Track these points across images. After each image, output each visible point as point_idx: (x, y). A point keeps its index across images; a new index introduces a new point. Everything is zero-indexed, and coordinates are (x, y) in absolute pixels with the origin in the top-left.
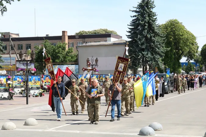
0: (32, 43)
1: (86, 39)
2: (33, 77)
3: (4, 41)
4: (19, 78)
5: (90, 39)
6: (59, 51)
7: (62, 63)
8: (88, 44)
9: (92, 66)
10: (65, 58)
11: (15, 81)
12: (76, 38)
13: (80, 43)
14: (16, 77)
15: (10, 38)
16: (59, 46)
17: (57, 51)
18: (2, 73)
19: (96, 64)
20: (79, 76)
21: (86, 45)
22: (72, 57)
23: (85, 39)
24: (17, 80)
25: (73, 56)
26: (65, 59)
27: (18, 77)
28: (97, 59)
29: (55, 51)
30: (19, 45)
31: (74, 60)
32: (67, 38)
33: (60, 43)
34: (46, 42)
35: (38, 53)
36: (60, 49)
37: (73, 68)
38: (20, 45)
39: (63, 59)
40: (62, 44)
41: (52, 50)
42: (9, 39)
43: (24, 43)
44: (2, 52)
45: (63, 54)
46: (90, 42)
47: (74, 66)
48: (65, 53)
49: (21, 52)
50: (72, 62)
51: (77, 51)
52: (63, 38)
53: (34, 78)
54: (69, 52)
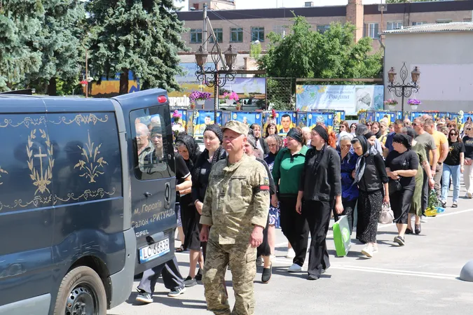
0: (269, 25)
1: (414, 15)
2: (242, 115)
3: (186, 20)
4: (209, 117)
5: (423, 14)
6: (333, 48)
7: (339, 80)
8: (412, 29)
9: (403, 90)
10: (347, 65)
11: (198, 125)
12: (380, 13)
13: (395, 24)
14: (202, 115)
15: (204, 10)
16: (332, 33)
17: (326, 47)
18: (179, 104)
19: (413, 84)
20: (378, 115)
21: (406, 30)
22: (367, 64)
23: (411, 14)
24: (204, 122)
25: (373, 60)
26: (350, 69)
27: (208, 114)
28: (416, 69)
29: (321, 48)
30: (233, 29)
31: (374, 70)
32: (360, 11)
33: (336, 26)
34: (297, 22)
35: (277, 52)
36: (337, 41)
37: (368, 94)
38: (235, 29)
39: (342, 69)
40: (340, 29)
41: (314, 46)
42: (203, 13)
43: (247, 25)
44: (182, 47)
45: (343, 56)
46: (425, 22)
47: (372, 87)
48: (349, 52)
49: (200, 50)
50: (370, 78)
51: (382, 46)
52: (349, 11)
53: (245, 118)
54: (361, 49)
